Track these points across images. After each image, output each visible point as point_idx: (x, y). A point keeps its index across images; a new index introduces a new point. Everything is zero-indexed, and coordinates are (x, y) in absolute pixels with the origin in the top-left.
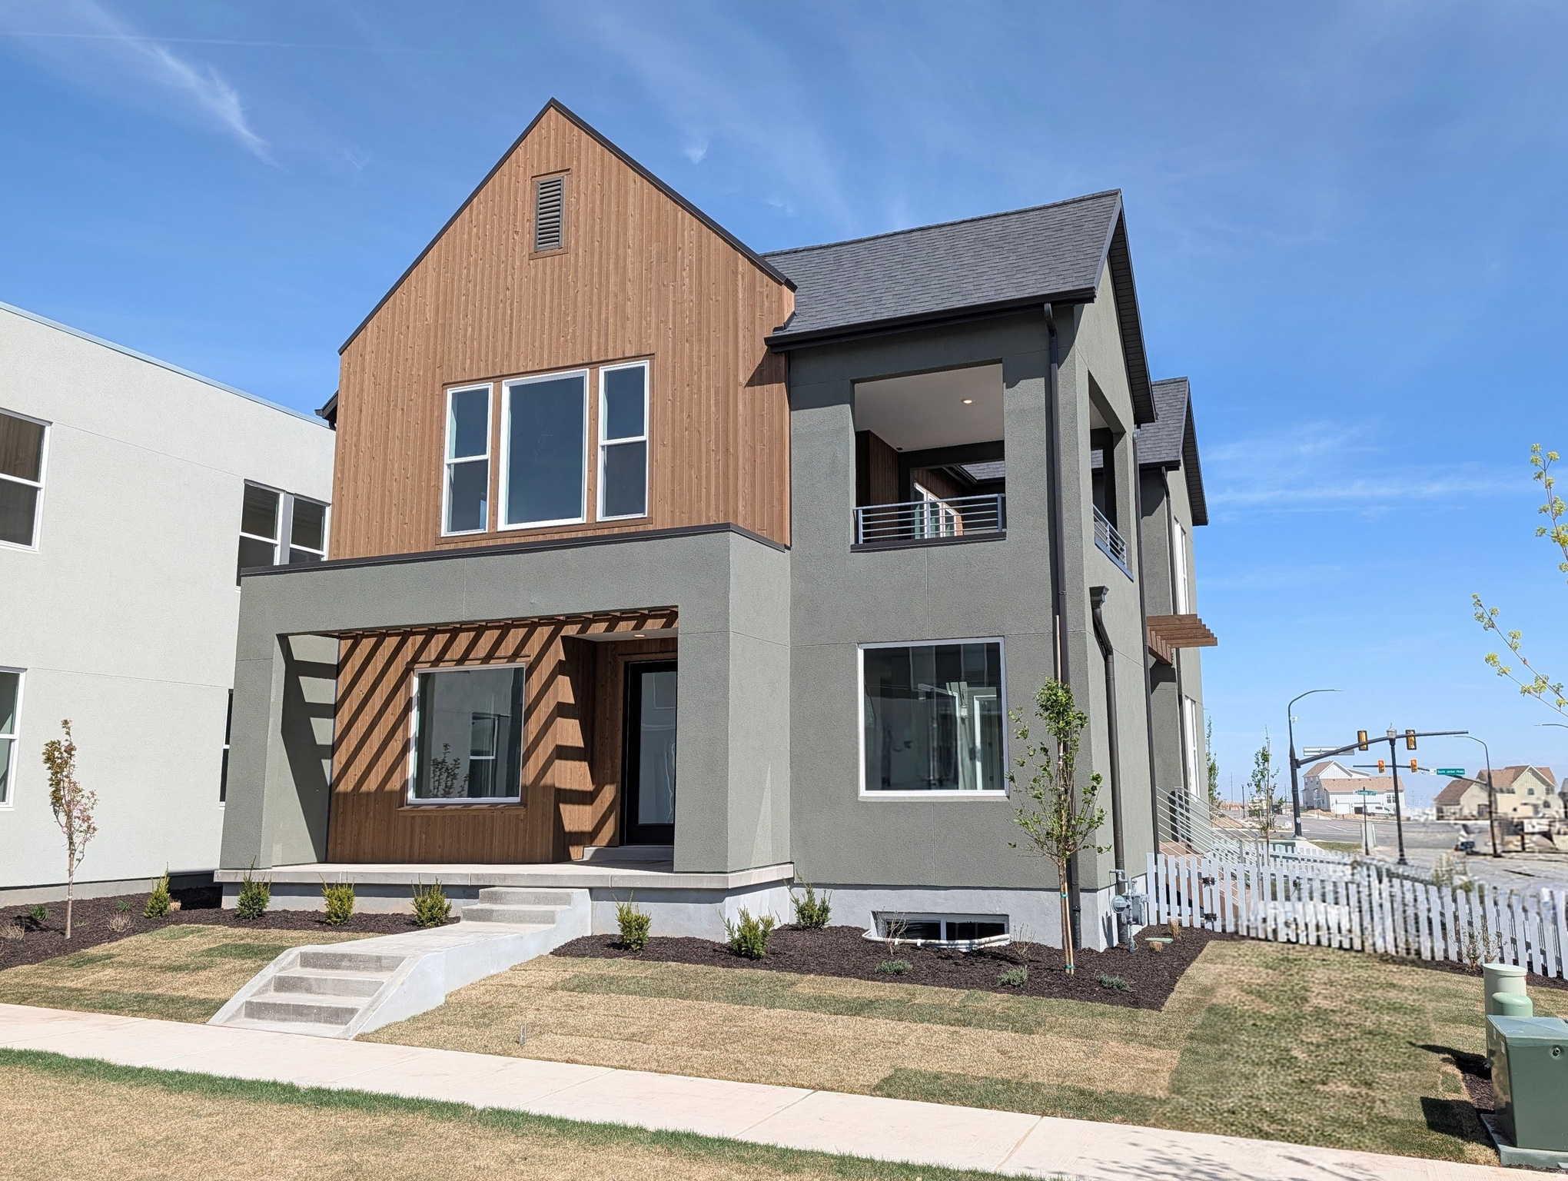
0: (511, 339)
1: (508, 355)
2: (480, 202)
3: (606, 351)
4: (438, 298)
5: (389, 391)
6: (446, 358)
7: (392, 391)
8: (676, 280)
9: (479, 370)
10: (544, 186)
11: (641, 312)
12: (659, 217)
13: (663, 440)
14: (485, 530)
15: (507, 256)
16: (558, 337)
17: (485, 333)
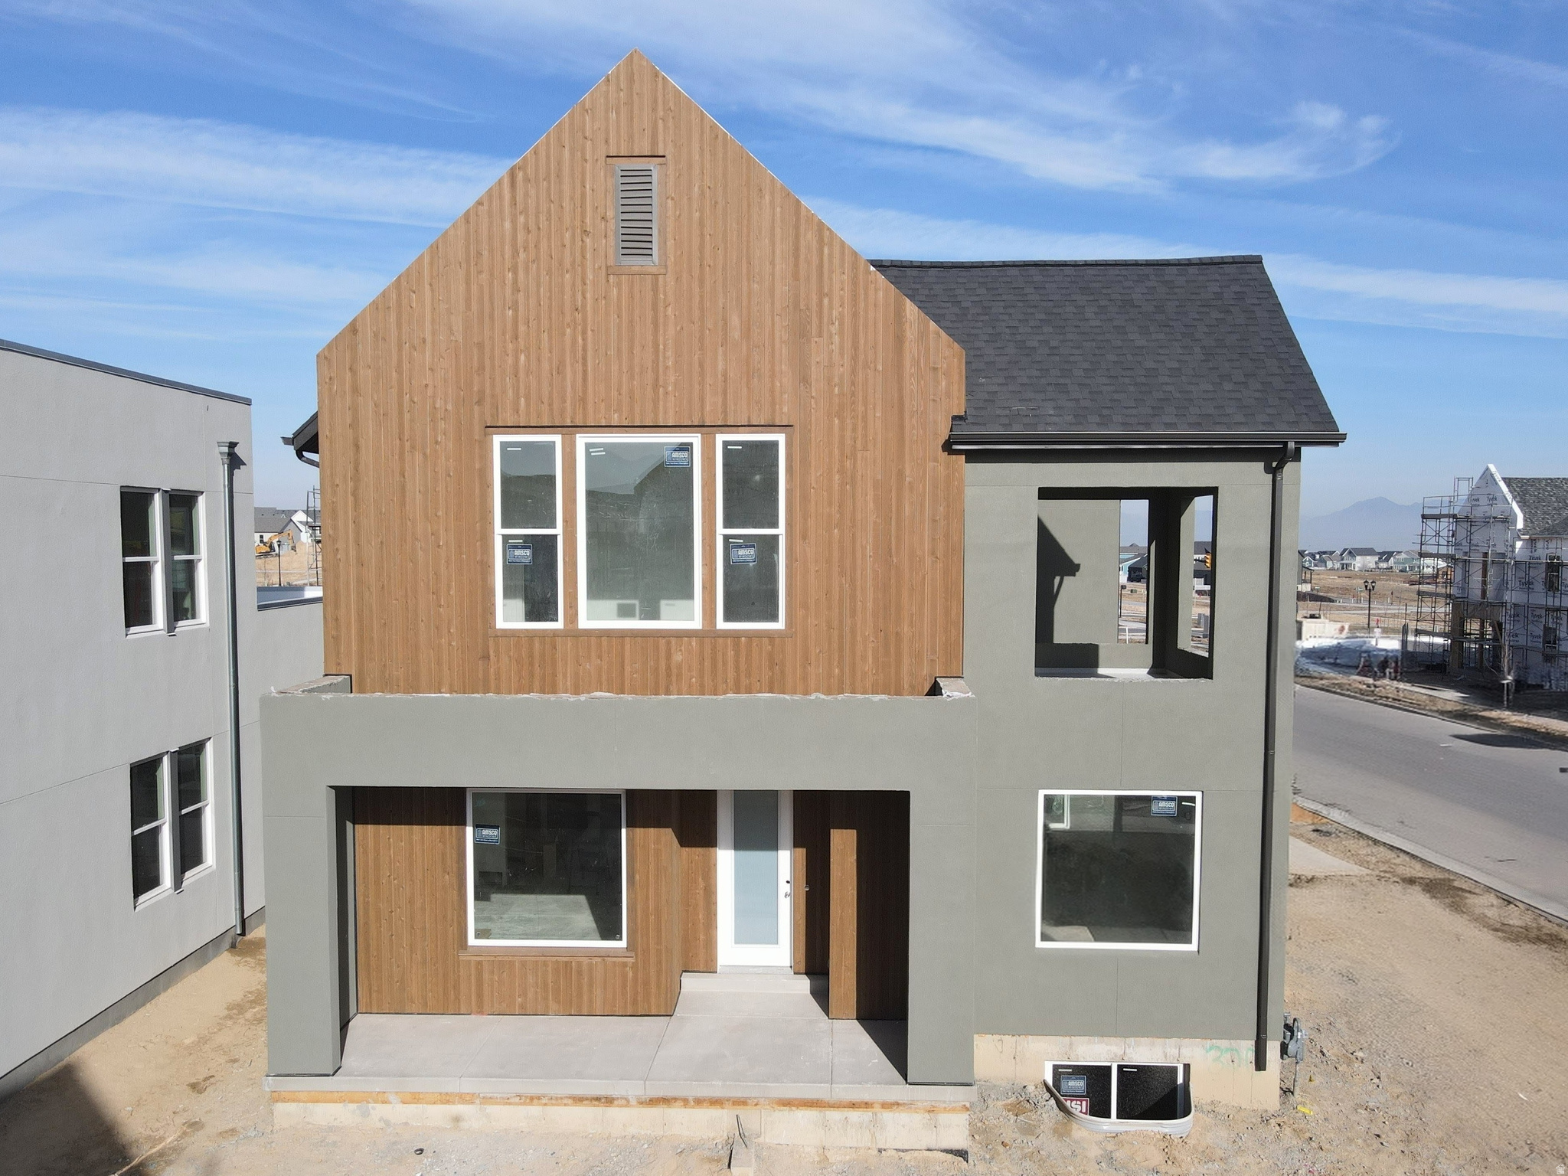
0: (585, 379)
1: (583, 400)
2: (527, 180)
3: (725, 412)
4: (468, 307)
5: (401, 425)
6: (488, 391)
7: (407, 426)
8: (820, 335)
9: (539, 416)
10: (627, 174)
11: (772, 370)
12: (797, 249)
13: (804, 537)
14: (559, 625)
15: (573, 263)
16: (656, 386)
17: (546, 366)
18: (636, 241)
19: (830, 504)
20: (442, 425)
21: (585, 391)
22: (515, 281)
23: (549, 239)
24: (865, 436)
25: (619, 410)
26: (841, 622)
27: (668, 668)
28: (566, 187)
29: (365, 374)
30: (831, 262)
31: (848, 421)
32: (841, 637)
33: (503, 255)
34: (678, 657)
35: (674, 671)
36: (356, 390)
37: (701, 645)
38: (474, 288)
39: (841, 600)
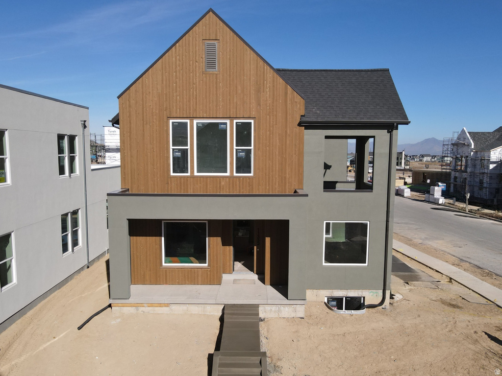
0: (196, 104)
1: (196, 110)
2: (179, 46)
3: (236, 114)
4: (163, 83)
5: (143, 117)
6: (168, 107)
7: (145, 117)
8: (264, 92)
9: (183, 114)
10: (209, 45)
11: (250, 102)
12: (257, 67)
13: (259, 149)
14: (189, 174)
15: (193, 71)
16: (216, 106)
17: (185, 100)
18: (211, 64)
19: (266, 140)
20: (155, 117)
21: (196, 107)
22: (176, 75)
23: (186, 64)
24: (276, 121)
25: (206, 113)
26: (269, 173)
27: (220, 187)
28: (191, 48)
29: (133, 102)
30: (267, 71)
31: (271, 116)
32: (269, 178)
33: (172, 68)
34: (223, 183)
35: (222, 187)
36: (130, 106)
37: (230, 180)
38: (164, 77)
39: (269, 167)
